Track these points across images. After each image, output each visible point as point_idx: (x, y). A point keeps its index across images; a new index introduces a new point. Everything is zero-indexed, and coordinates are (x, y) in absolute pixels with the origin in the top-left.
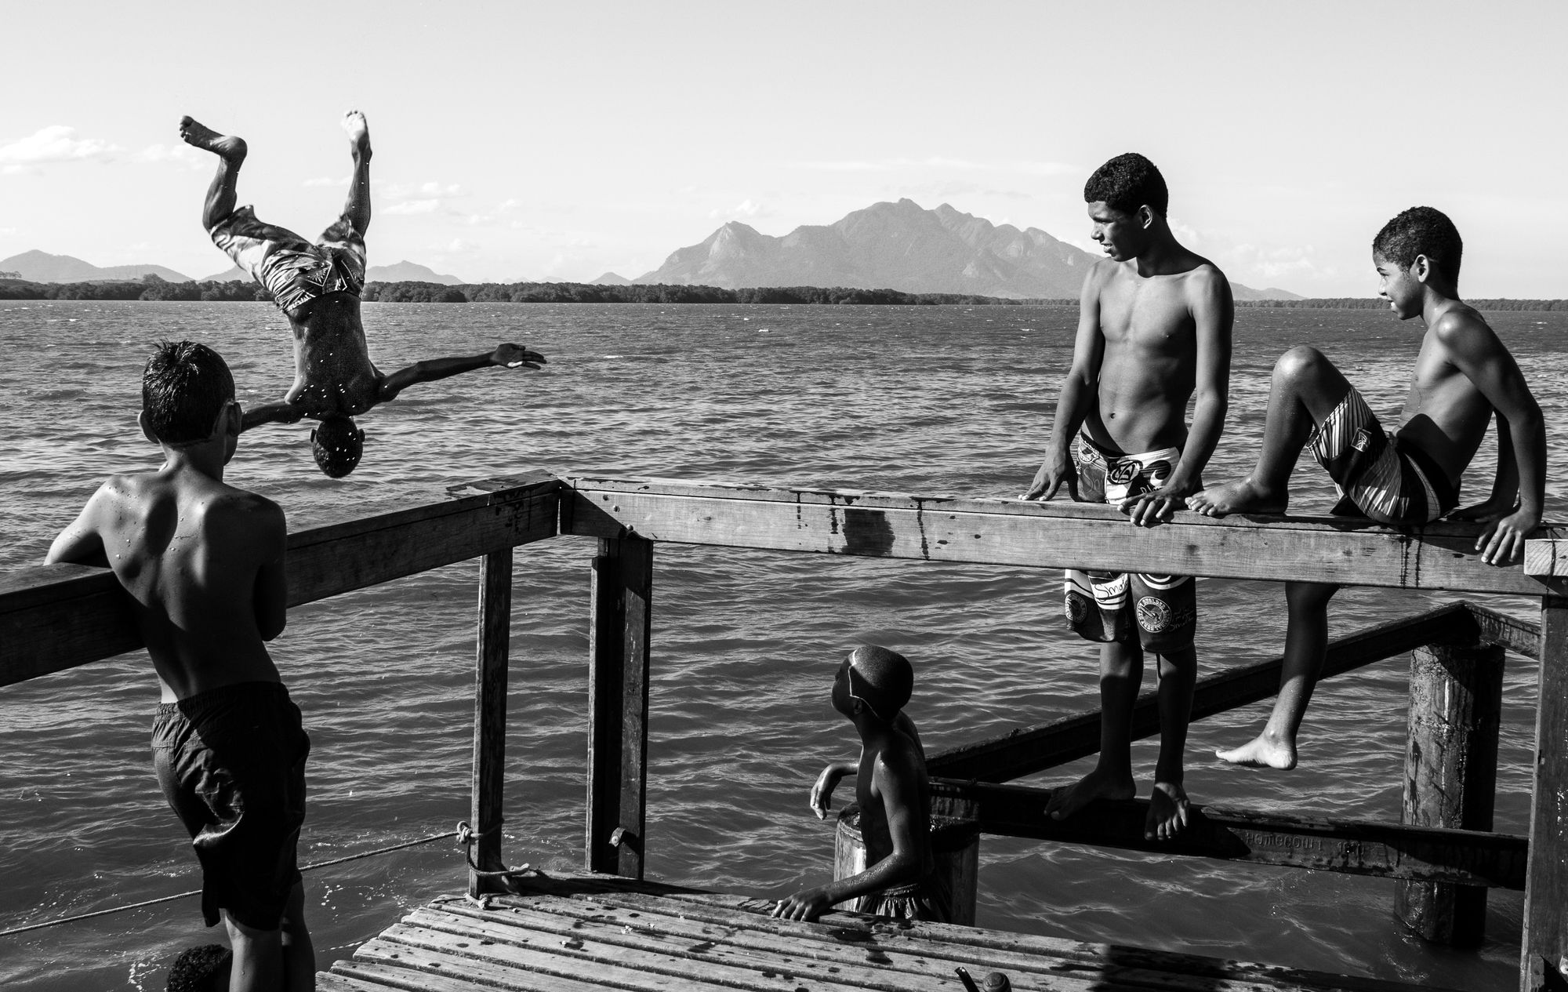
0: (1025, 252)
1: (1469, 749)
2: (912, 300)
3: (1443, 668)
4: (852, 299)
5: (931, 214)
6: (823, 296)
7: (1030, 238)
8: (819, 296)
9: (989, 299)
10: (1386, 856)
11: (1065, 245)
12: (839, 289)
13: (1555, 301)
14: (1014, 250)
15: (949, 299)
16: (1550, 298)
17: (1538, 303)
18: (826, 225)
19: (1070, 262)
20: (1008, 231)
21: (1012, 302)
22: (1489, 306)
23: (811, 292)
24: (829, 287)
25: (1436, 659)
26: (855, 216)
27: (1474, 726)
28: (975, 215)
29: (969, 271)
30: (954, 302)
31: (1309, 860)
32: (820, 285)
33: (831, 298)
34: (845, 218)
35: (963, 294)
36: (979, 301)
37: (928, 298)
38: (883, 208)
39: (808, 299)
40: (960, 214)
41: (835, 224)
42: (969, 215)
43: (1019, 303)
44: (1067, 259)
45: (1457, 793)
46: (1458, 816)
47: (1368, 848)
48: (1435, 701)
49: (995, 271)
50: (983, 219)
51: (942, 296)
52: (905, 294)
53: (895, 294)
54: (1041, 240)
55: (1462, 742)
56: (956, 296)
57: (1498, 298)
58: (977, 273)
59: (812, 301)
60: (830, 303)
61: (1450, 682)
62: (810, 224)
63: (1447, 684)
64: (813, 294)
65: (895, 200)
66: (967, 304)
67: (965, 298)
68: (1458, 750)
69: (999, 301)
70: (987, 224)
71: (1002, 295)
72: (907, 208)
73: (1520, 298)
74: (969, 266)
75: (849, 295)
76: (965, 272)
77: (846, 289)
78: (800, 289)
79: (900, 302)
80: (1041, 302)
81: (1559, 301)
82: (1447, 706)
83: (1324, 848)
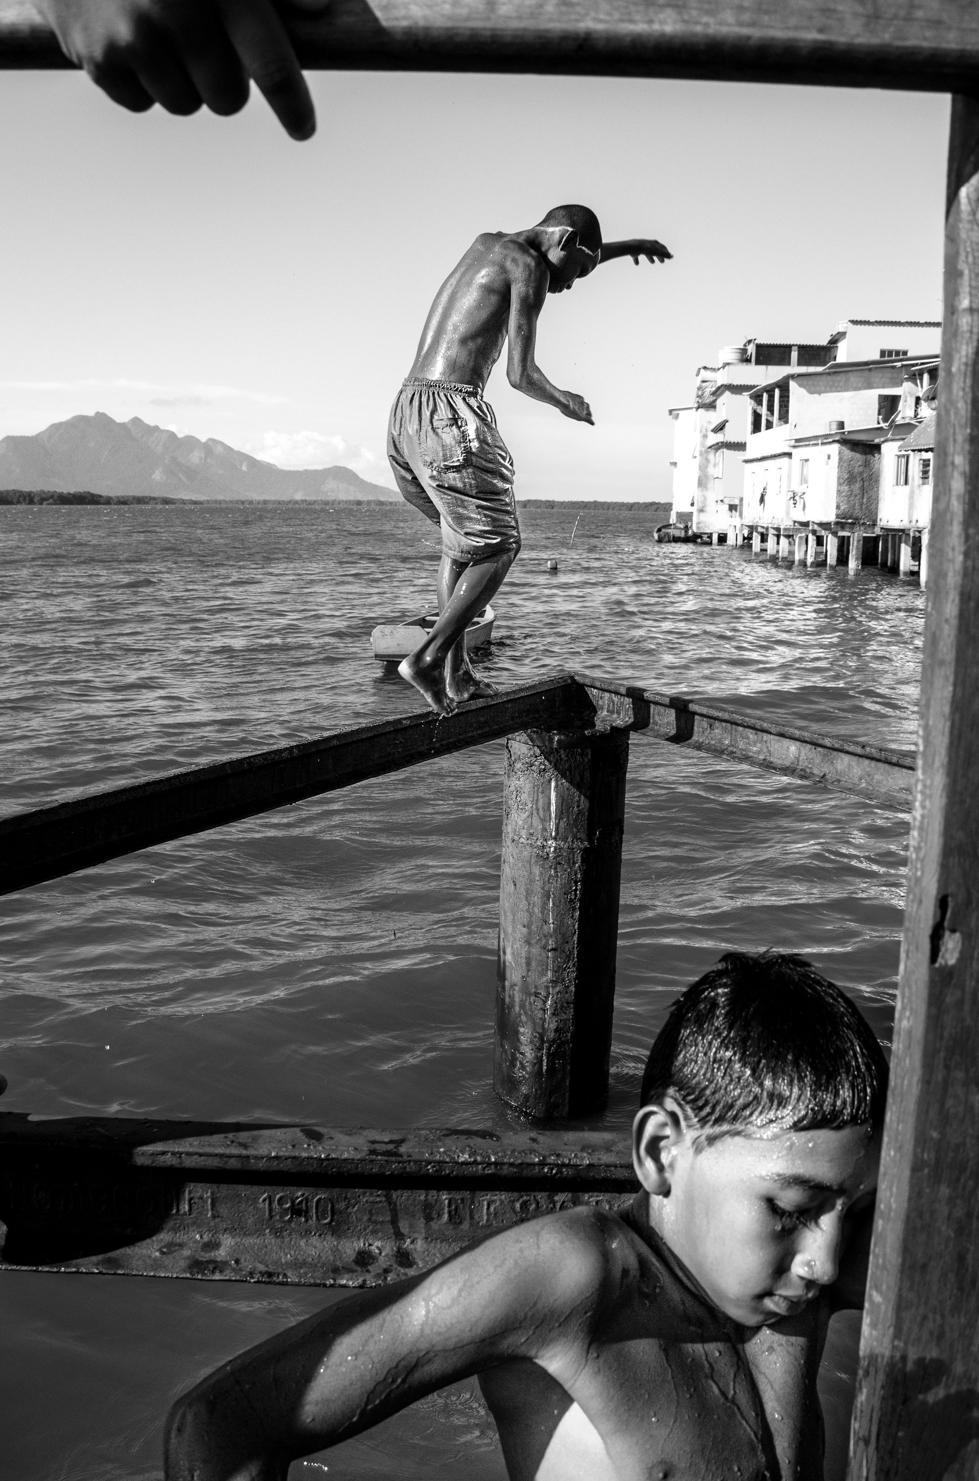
0: (205, 460)
1: (585, 874)
2: (108, 501)
3: (547, 763)
4: (54, 500)
5: (123, 425)
6: (28, 498)
7: (210, 447)
8: (25, 498)
9: (173, 499)
10: (394, 1222)
11: (239, 453)
12: (43, 492)
13: (635, 504)
14: (196, 457)
15: (140, 500)
16: (631, 501)
17: (622, 505)
18: (30, 435)
19: (244, 468)
20: (191, 441)
21: (195, 503)
22: (585, 507)
23: (17, 494)
24: (34, 490)
25: (538, 751)
26: (56, 427)
27: (590, 841)
28: (162, 427)
29: (157, 476)
30: (145, 503)
31: (181, 1245)
32: (26, 488)
33: (36, 500)
34: (47, 430)
35: (152, 495)
36: (166, 501)
37: (122, 500)
38: (81, 420)
39: (15, 500)
40: (149, 426)
41: (38, 435)
42: (157, 428)
43: (200, 503)
44: (241, 465)
45: (569, 933)
46: (571, 964)
47: (342, 1206)
48: (538, 810)
49: (181, 476)
50: (168, 431)
51: (134, 498)
52: (101, 496)
53: (93, 495)
54: (219, 449)
55: (574, 863)
56: (146, 497)
57: (592, 500)
58: (165, 478)
59: (19, 502)
60: (35, 504)
61: (557, 781)
62: (15, 434)
63: (553, 784)
64: (20, 496)
65: (91, 413)
66: (156, 504)
67: (154, 499)
68: (569, 874)
69: (183, 502)
70: (172, 435)
71: (186, 496)
72: (102, 421)
73: (609, 500)
74: (157, 472)
75: (52, 497)
76: (153, 477)
77: (49, 492)
78: (8, 492)
79: (97, 502)
80: (220, 502)
81: (638, 503)
82: (553, 815)
83: (223, 1210)
